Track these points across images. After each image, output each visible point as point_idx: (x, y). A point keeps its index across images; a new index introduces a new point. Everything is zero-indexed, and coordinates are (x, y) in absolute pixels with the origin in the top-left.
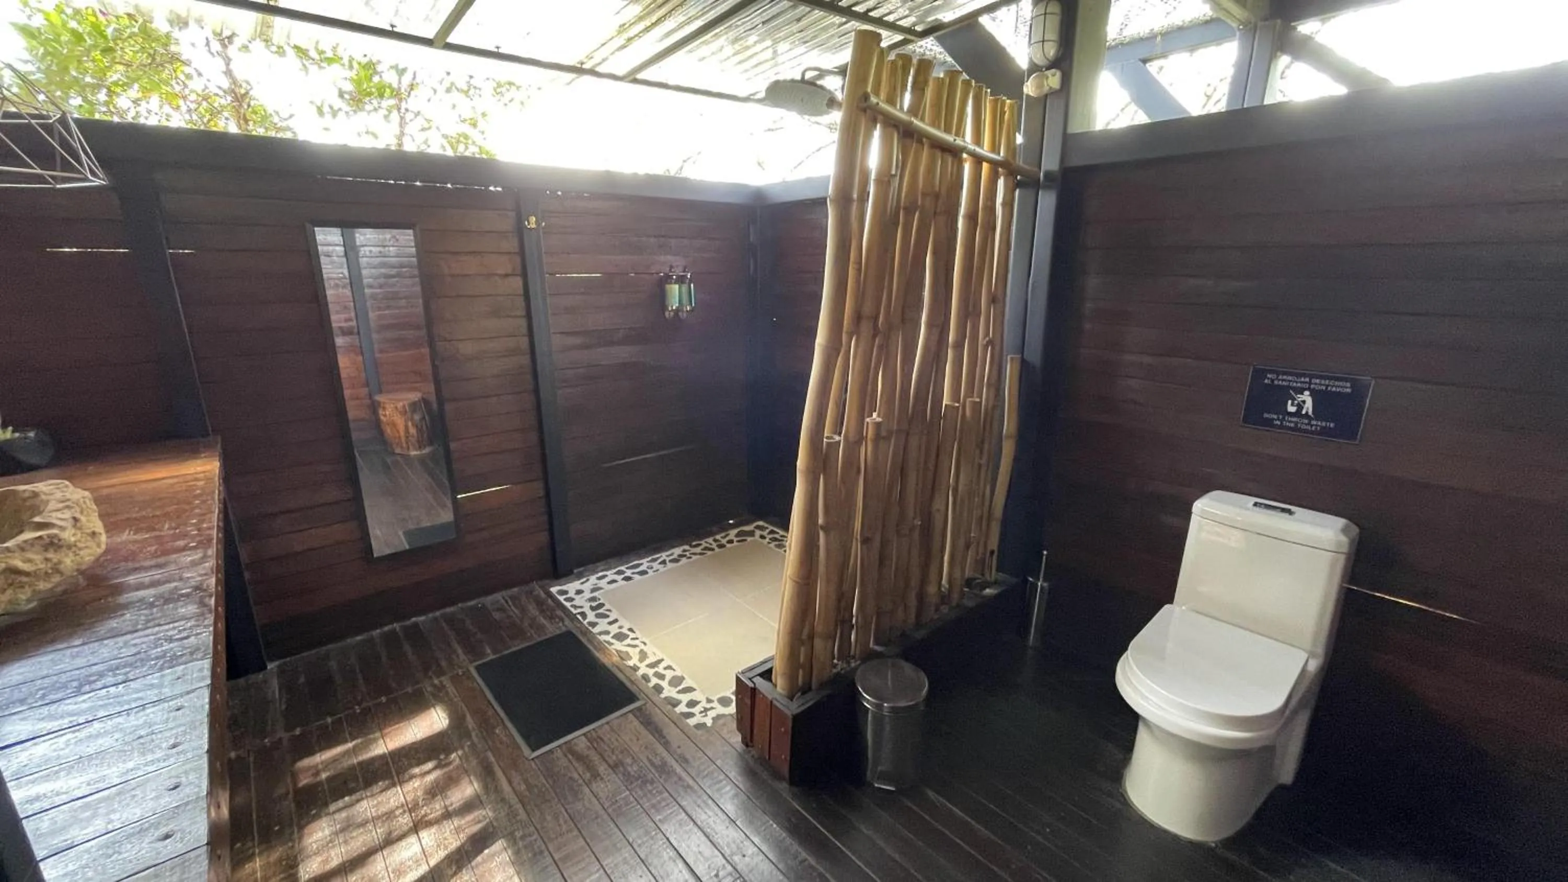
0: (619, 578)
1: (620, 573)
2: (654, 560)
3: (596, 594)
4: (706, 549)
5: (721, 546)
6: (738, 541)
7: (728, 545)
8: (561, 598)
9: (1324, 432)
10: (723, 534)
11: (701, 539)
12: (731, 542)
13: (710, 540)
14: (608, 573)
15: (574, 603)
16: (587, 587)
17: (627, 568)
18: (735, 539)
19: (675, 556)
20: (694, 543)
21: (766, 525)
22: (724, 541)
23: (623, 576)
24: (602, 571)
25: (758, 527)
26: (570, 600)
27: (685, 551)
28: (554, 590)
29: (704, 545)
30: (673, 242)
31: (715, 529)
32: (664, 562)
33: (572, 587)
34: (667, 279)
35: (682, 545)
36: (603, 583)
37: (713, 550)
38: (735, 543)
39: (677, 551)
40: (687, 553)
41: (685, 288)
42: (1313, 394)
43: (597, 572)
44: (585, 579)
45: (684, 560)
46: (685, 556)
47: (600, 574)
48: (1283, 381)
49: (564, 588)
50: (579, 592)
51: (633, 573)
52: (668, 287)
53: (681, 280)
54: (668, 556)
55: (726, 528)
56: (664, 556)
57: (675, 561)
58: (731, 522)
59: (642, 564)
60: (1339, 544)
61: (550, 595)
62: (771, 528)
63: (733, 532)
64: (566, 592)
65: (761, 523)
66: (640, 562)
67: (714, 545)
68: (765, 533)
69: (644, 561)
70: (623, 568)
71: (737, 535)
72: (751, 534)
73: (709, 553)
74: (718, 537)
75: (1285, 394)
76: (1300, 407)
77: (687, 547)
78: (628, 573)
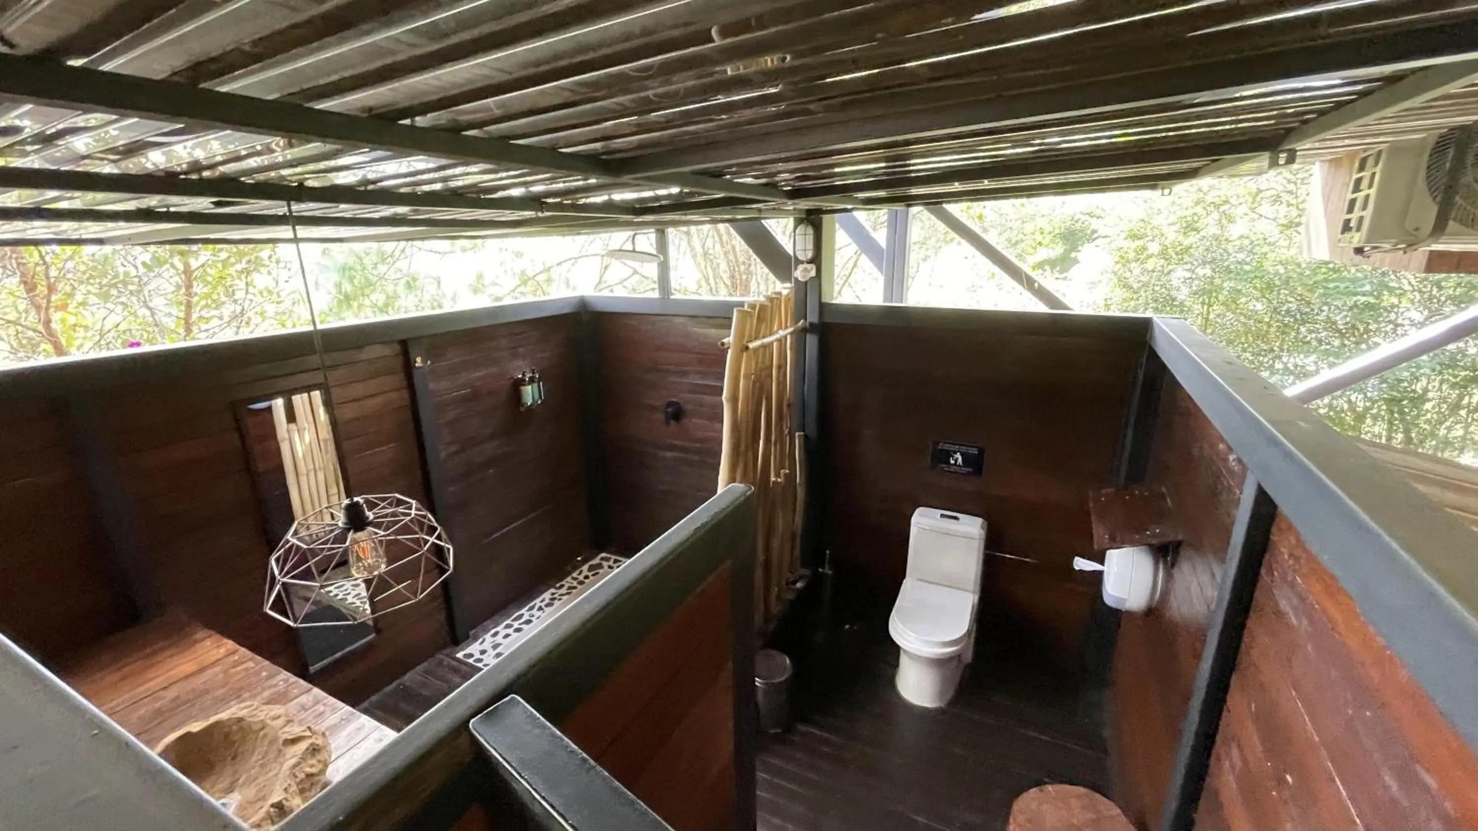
0: (510, 631)
1: (508, 626)
2: (531, 608)
3: (498, 650)
4: (570, 588)
5: (581, 583)
6: (593, 575)
7: (586, 581)
8: (471, 661)
9: (969, 473)
10: (577, 572)
11: (561, 580)
12: (587, 577)
13: (569, 579)
14: (498, 629)
15: (484, 662)
16: (487, 645)
17: (513, 620)
18: (590, 574)
19: (547, 601)
20: (558, 585)
21: (609, 556)
22: (581, 578)
23: (512, 629)
24: (494, 628)
25: (602, 559)
26: (480, 660)
27: (553, 594)
28: (460, 655)
29: (567, 585)
30: (521, 350)
31: (569, 568)
32: (540, 609)
33: (474, 648)
34: (521, 382)
35: (548, 589)
36: (499, 639)
37: (575, 588)
38: (591, 578)
39: (547, 596)
40: (556, 596)
41: (535, 385)
42: (962, 455)
43: (489, 631)
44: (481, 640)
45: (557, 603)
46: (555, 599)
47: (493, 632)
48: (947, 447)
49: (468, 651)
50: (483, 652)
51: (520, 624)
52: (523, 388)
53: (532, 380)
54: (542, 601)
55: (576, 566)
56: (537, 602)
57: (549, 605)
58: (579, 559)
59: (523, 614)
60: (980, 535)
61: (458, 660)
62: (613, 557)
63: (585, 568)
64: (471, 655)
65: (603, 555)
66: (520, 613)
67: (575, 584)
68: (611, 563)
69: (523, 611)
70: (508, 622)
71: (590, 570)
72: (600, 566)
73: (574, 591)
74: (575, 575)
75: (949, 454)
76: (956, 460)
77: (553, 590)
78: (516, 625)
